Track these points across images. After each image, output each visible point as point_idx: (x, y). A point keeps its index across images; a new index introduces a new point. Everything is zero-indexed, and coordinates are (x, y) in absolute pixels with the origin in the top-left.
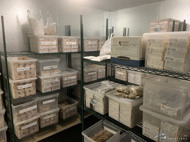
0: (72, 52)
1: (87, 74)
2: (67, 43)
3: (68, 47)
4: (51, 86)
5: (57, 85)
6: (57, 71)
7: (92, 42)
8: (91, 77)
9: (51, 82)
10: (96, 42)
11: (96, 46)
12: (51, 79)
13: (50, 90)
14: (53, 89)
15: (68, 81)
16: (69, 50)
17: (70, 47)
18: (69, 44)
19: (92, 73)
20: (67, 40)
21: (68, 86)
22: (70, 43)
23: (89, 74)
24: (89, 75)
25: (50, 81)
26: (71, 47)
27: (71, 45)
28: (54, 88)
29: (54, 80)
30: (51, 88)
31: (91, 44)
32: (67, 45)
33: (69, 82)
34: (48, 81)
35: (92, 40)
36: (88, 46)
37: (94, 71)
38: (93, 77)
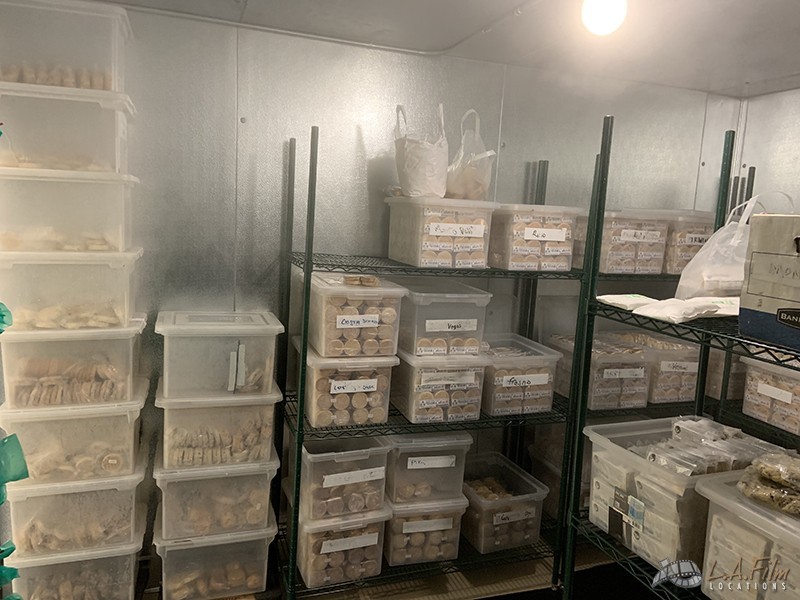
0: (543, 269)
1: (601, 371)
2: (528, 234)
3: (529, 249)
4: (444, 400)
5: (466, 398)
6: (472, 344)
7: (639, 232)
8: (617, 390)
9: (448, 386)
10: (658, 233)
11: (658, 251)
12: (449, 371)
13: (439, 417)
14: (452, 412)
15: (516, 389)
16: (532, 259)
17: (537, 250)
18: (535, 238)
19: (626, 373)
20: (528, 220)
21: (514, 413)
22: (540, 231)
23: (608, 374)
24: (612, 377)
25: (445, 379)
26: (543, 250)
27: (543, 243)
28: (456, 410)
29: (460, 376)
30: (445, 409)
31: (636, 240)
32: (527, 241)
33: (519, 395)
34: (436, 380)
35: (639, 226)
36: (616, 248)
37: (636, 366)
38: (627, 391)
